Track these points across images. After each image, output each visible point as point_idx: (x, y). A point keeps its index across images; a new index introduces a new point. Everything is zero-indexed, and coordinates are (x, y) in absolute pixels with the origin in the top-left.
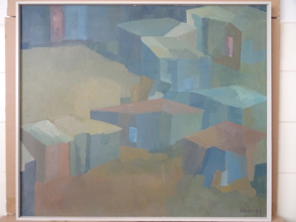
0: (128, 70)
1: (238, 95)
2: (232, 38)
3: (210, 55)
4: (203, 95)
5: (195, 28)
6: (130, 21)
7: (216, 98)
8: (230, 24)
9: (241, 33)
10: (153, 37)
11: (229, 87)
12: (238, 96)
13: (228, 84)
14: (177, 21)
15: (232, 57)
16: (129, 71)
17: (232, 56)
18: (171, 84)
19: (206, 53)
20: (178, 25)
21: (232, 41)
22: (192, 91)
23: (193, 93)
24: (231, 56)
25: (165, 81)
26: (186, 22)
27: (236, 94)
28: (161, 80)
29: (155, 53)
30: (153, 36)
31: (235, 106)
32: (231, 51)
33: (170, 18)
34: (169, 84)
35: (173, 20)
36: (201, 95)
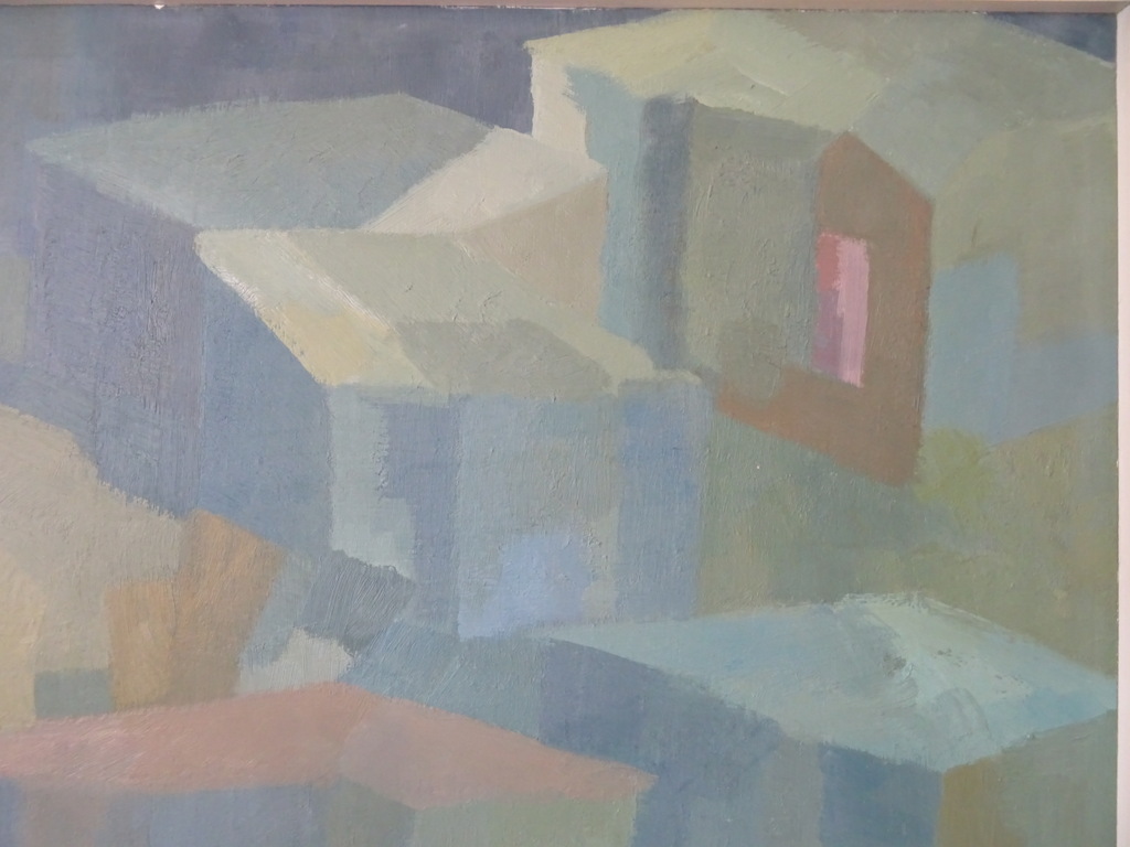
0: (93, 471)
1: (900, 664)
2: (863, 243)
3: (697, 373)
4: (644, 667)
5: (591, 169)
6: (125, 113)
7: (742, 691)
8: (849, 143)
9: (923, 208)
10: (285, 234)
11: (839, 607)
12: (904, 674)
13: (832, 585)
14: (465, 122)
15: (858, 383)
16: (102, 476)
17: (865, 379)
18: (408, 581)
19: (668, 350)
20: (471, 148)
21: (866, 266)
22: (561, 635)
23: (569, 646)
24: (852, 374)
25: (364, 560)
26: (526, 127)
27: (887, 657)
28: (336, 546)
29: (295, 350)
30: (283, 228)
31: (881, 750)
32: (853, 343)
33: (413, 100)
34: (396, 577)
35: (431, 112)
36: (625, 660)
